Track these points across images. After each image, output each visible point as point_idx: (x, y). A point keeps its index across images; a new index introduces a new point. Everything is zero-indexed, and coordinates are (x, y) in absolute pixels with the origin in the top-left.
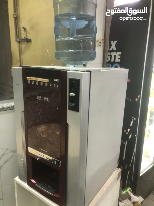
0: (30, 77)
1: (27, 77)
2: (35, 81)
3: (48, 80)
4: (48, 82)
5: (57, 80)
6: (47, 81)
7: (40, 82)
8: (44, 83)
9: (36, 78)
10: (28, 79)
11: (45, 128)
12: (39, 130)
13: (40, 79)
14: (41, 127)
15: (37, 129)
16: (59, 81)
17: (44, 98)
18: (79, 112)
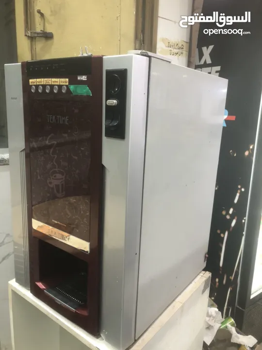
0: (35, 80)
1: (31, 81)
2: (44, 86)
3: (67, 80)
4: (67, 84)
5: (84, 78)
6: (66, 82)
7: (52, 86)
8: (60, 87)
9: (45, 79)
10: (32, 84)
11: (62, 179)
12: (51, 183)
13: (54, 80)
14: (55, 176)
15: (48, 181)
16: (87, 78)
17: (59, 118)
18: (126, 139)
